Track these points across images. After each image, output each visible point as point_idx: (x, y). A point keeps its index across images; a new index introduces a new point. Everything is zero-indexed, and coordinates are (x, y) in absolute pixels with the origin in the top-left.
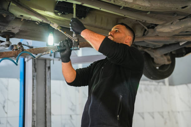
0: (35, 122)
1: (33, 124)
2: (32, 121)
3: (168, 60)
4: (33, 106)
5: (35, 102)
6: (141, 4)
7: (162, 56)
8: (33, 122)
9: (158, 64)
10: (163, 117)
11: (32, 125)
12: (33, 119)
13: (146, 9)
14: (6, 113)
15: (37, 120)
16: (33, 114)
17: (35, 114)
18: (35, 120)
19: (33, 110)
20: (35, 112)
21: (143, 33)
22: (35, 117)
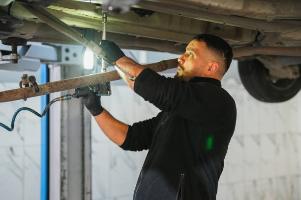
0: (65, 171)
1: (63, 175)
2: (61, 170)
3: (295, 73)
4: (62, 146)
5: (65, 139)
6: (257, 12)
7: (284, 68)
8: (63, 173)
9: (275, 77)
10: (274, 142)
11: (61, 176)
12: (62, 166)
13: (266, 17)
14: (22, 139)
15: (68, 169)
16: (62, 159)
17: (65, 159)
18: (66, 168)
19: (62, 153)
20: (66, 156)
21: (254, 37)
22: (65, 164)
